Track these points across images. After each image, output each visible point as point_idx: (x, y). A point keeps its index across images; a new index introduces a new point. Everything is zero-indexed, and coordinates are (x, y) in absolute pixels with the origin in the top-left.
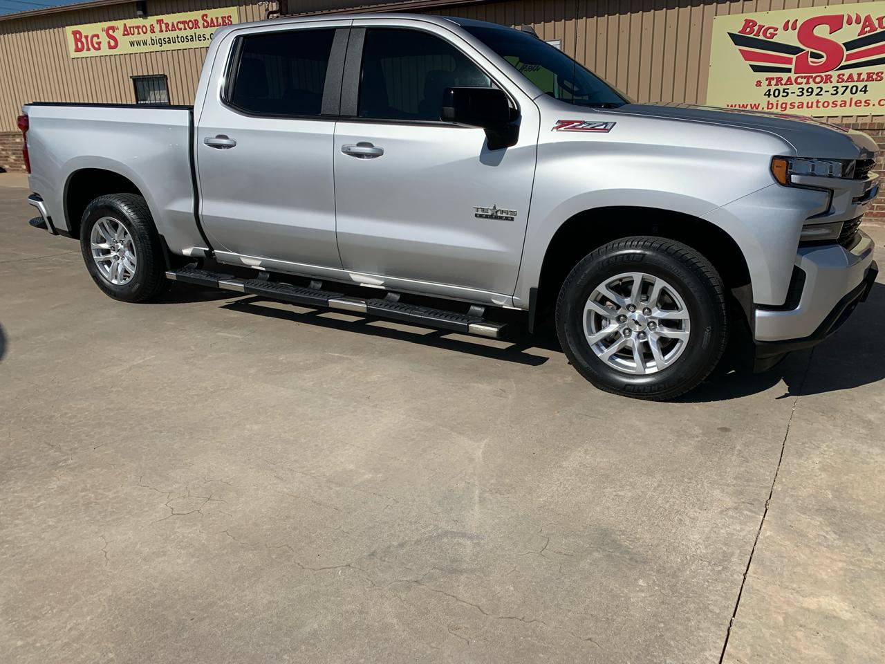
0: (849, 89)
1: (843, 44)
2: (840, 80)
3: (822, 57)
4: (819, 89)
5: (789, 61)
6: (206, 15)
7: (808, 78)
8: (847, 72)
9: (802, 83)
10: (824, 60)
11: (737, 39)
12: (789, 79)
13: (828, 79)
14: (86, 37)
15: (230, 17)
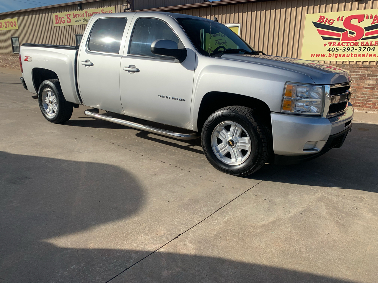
0: (366, 49)
1: (364, 28)
2: (362, 45)
3: (354, 34)
4: (353, 49)
5: (339, 35)
6: (103, 10)
7: (348, 43)
8: (366, 41)
9: (344, 45)
10: (355, 35)
11: (316, 25)
12: (339, 43)
13: (357, 44)
14: (60, 18)
15: (112, 11)
